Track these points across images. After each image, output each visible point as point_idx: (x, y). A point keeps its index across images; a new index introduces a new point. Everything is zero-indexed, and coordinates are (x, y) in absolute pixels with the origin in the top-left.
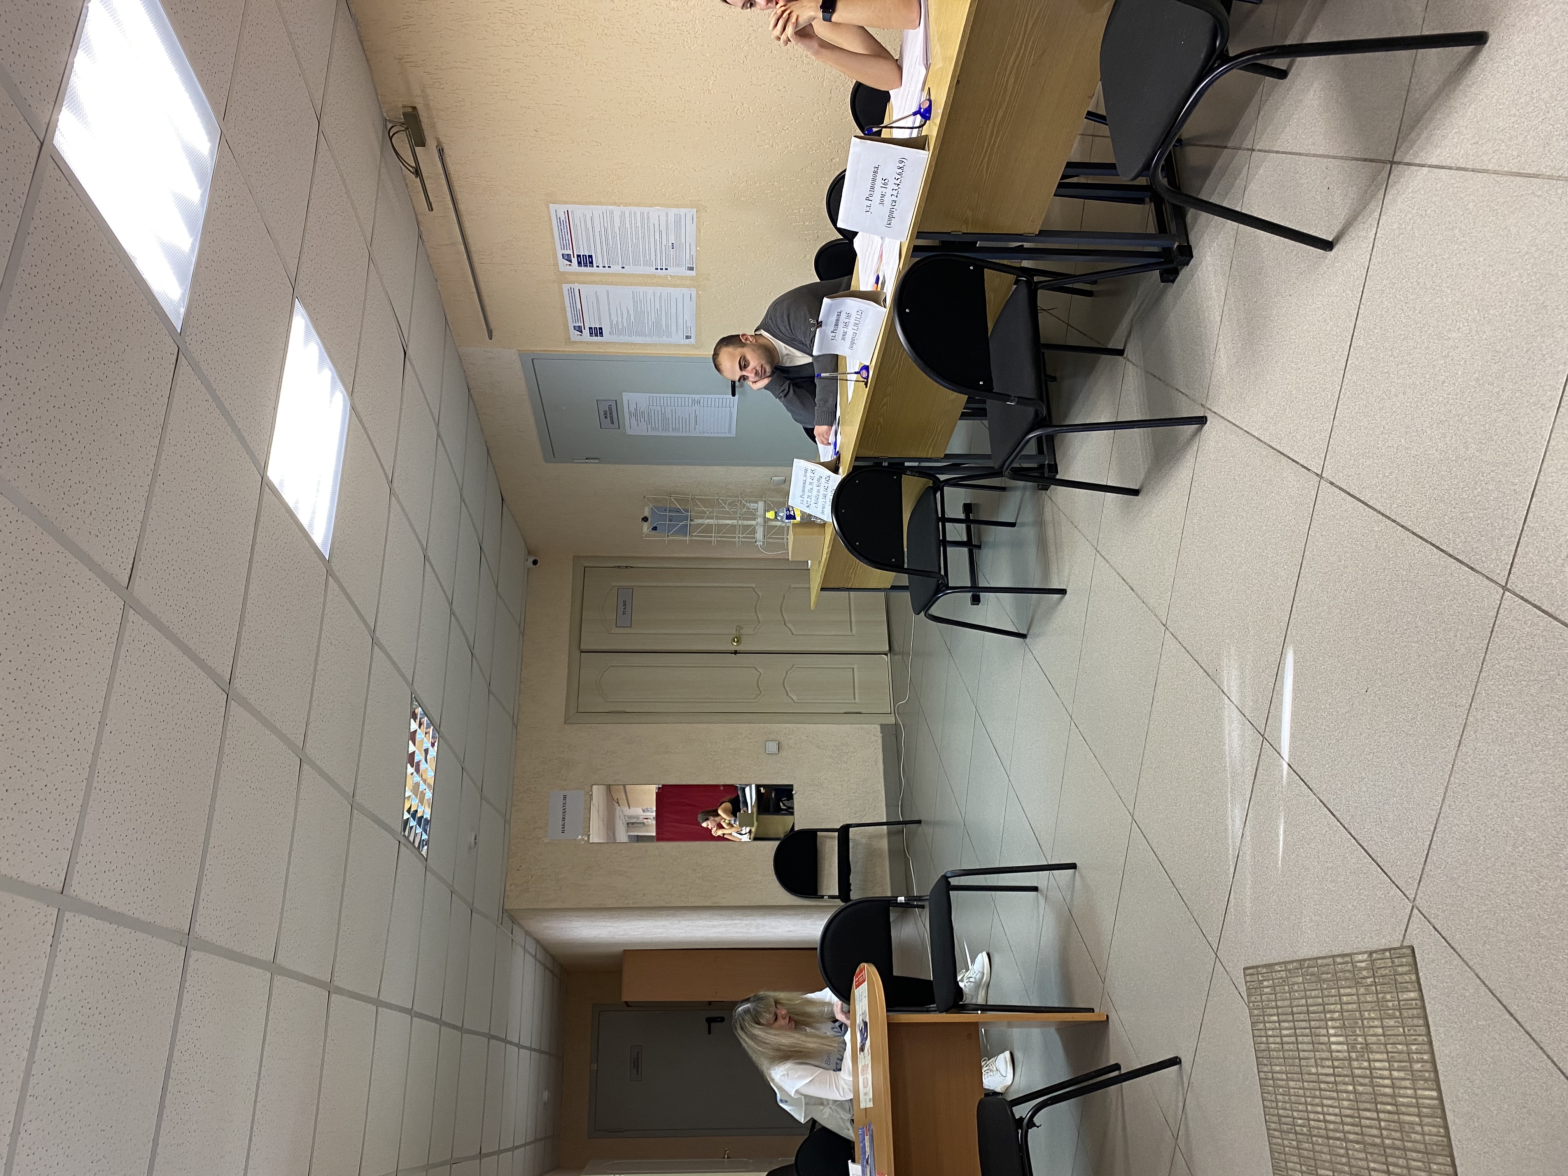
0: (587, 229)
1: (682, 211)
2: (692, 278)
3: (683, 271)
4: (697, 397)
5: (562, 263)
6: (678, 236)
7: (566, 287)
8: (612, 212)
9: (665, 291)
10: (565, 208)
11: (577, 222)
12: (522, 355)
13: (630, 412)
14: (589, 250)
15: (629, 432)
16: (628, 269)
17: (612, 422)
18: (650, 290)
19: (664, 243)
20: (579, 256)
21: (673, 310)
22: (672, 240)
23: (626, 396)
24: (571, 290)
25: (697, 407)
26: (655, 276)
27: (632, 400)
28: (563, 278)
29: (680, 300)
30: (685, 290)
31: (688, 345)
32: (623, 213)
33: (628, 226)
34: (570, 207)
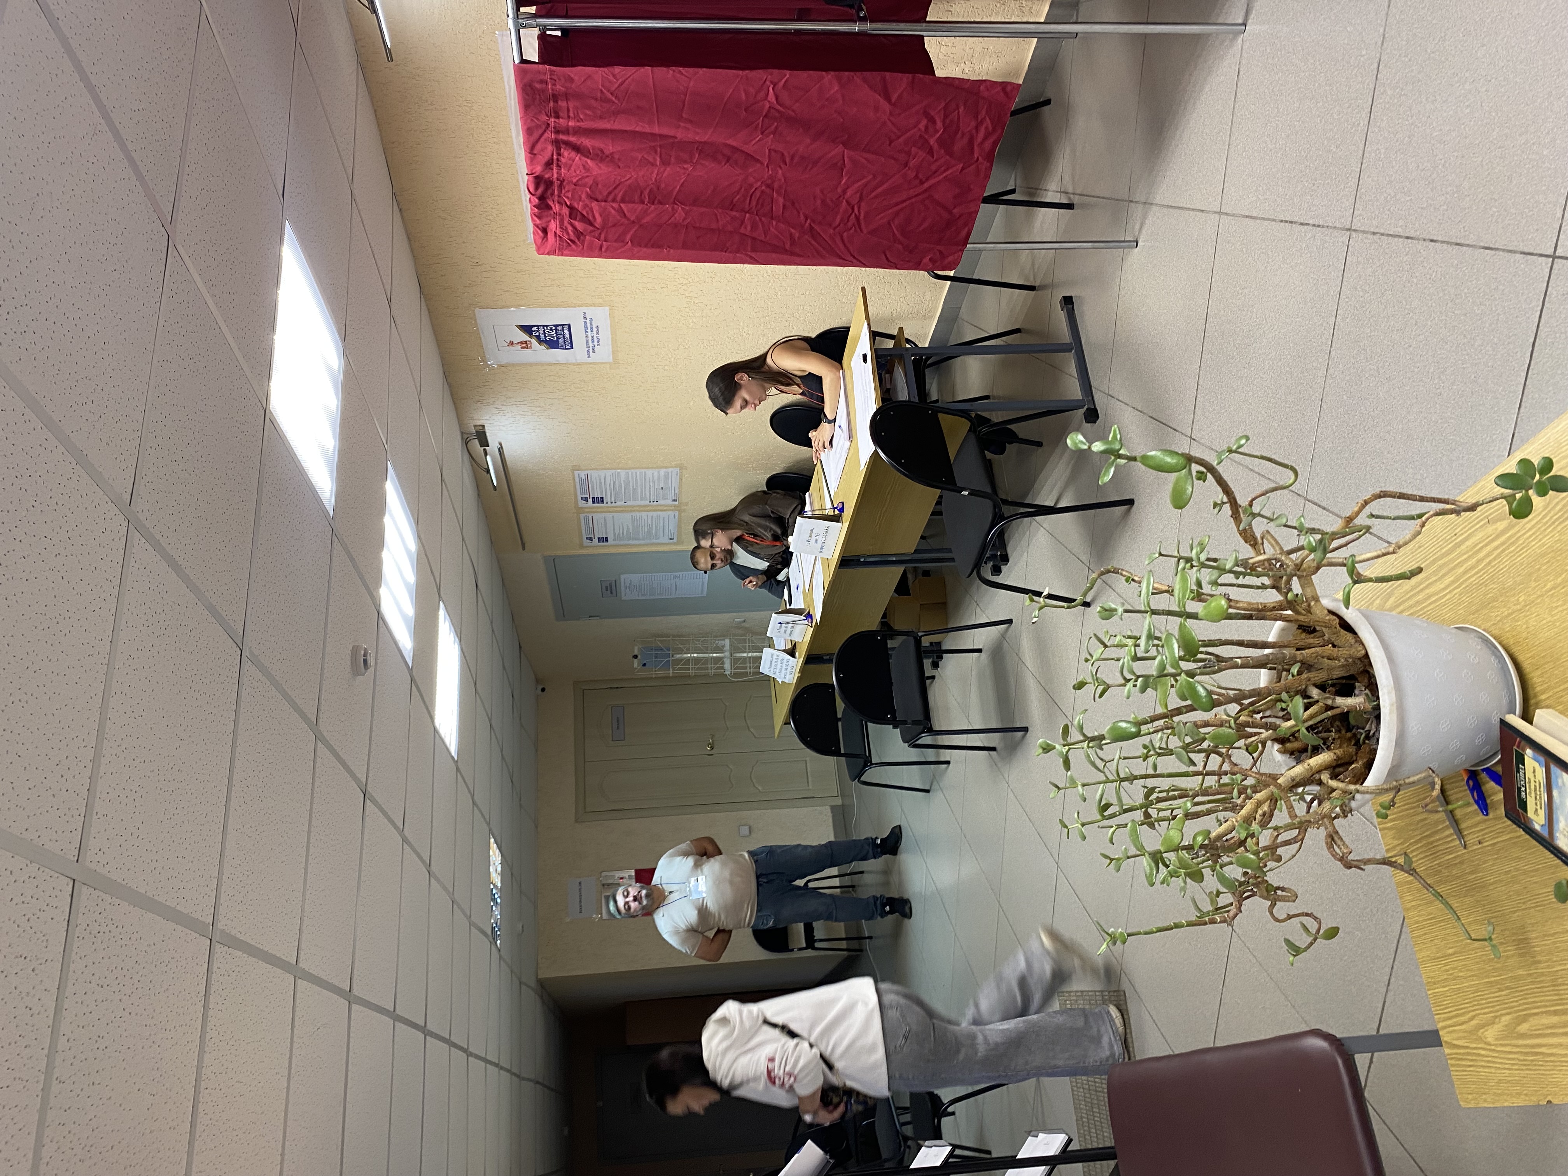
0: (601, 483)
1: (670, 470)
2: (675, 506)
3: (670, 502)
4: (677, 574)
5: (582, 503)
6: (666, 483)
7: (582, 516)
8: (619, 473)
9: (655, 514)
10: (586, 472)
11: (594, 479)
12: (546, 558)
13: (626, 587)
14: (601, 493)
15: (624, 598)
16: (628, 503)
17: (611, 593)
18: (644, 514)
19: (656, 487)
20: (593, 498)
21: (662, 524)
22: (662, 485)
23: (623, 577)
24: (586, 518)
25: (677, 580)
26: (648, 506)
27: (626, 579)
28: (580, 510)
29: (666, 520)
30: (671, 513)
31: (671, 544)
32: (627, 473)
33: (630, 479)
34: (589, 472)
